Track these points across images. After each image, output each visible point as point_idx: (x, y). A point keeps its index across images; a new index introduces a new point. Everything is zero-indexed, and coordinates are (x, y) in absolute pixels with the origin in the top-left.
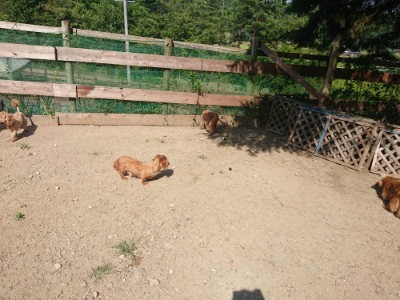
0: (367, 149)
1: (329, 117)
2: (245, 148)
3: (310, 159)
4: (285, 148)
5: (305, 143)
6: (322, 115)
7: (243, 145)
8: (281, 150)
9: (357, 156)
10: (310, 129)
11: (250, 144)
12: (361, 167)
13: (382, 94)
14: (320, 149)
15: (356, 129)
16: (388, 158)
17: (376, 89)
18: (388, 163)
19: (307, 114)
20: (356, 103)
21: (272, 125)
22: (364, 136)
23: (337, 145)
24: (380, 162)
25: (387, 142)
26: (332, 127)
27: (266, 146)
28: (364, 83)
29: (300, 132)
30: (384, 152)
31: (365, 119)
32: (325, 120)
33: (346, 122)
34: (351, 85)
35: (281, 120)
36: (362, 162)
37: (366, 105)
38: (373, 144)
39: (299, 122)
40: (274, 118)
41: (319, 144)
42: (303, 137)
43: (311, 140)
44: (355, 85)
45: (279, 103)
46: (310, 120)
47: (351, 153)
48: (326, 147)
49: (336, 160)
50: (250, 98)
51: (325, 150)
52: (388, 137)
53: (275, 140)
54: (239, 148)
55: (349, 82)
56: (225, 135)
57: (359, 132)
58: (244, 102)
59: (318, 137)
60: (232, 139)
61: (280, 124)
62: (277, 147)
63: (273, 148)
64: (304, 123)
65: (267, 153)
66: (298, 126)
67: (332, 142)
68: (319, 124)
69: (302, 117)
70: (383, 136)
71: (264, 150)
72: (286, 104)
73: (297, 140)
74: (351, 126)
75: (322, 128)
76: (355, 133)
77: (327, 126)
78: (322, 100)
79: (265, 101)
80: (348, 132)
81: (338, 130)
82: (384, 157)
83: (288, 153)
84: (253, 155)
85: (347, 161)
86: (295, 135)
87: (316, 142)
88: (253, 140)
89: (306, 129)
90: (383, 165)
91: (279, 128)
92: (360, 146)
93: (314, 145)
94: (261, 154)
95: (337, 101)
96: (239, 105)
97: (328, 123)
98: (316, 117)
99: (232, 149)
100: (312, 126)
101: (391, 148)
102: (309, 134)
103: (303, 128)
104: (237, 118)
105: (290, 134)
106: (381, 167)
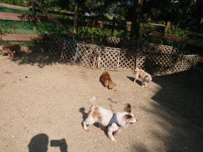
0: (95, 58)
1: (78, 45)
2: (36, 64)
3: (72, 66)
4: (59, 62)
5: (69, 58)
6: (75, 44)
7: (35, 63)
8: (57, 63)
9: (91, 62)
10: (70, 51)
11: (39, 62)
12: (93, 67)
13: (101, 34)
14: (76, 61)
15: (90, 50)
16: (104, 61)
17: (98, 31)
18: (104, 64)
19: (68, 44)
20: (90, 38)
21: (52, 51)
22: (93, 53)
23: (83, 58)
24: (101, 63)
25: (103, 54)
26: (80, 50)
27: (49, 62)
28: (93, 28)
29: (66, 53)
30: (102, 59)
31: (93, 45)
32: (76, 46)
33: (85, 47)
34: (87, 29)
35: (56, 48)
36: (94, 64)
37: (94, 38)
38: (97, 56)
39: (65, 48)
40: (52, 47)
41: (75, 58)
42: (67, 56)
43: (72, 57)
44: (89, 30)
45: (53, 38)
46: (70, 47)
47: (89, 61)
48: (78, 59)
49: (84, 65)
50: (36, 36)
51: (78, 61)
52: (103, 52)
53: (54, 58)
54: (33, 65)
55: (86, 28)
56: (23, 58)
57: (91, 51)
58: (33, 38)
59: (74, 55)
60: (28, 60)
61: (56, 50)
62: (55, 62)
63: (53, 63)
64: (67, 48)
65: (50, 66)
66: (64, 50)
67: (81, 57)
68: (74, 48)
69: (66, 46)
70: (101, 52)
71: (48, 64)
72: (57, 39)
73: (65, 57)
74: (87, 49)
75: (75, 51)
76: (89, 51)
77: (77, 49)
78: (74, 37)
79: (45, 37)
80: (87, 51)
81: (82, 51)
82: (102, 61)
83: (61, 64)
84: (41, 67)
85: (88, 65)
86: (64, 55)
87: (74, 57)
88: (41, 59)
89: (68, 51)
91: (56, 52)
92: (92, 58)
93: (73, 59)
94: (46, 67)
95: (82, 37)
96: (30, 40)
97: (78, 48)
98: (72, 45)
99: (28, 66)
100: (71, 50)
101: (105, 57)
102: (70, 54)
103: (67, 51)
104: (30, 48)
105: (61, 55)
106: (101, 66)
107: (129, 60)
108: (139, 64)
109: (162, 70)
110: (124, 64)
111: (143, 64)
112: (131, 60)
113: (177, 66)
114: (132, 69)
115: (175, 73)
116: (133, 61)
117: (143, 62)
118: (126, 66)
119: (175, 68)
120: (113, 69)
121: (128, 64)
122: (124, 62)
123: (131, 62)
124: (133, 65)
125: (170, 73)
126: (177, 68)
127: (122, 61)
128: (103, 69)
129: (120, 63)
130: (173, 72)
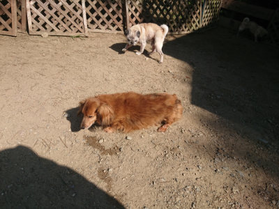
0: (13, 4)
9: (5, 17)
12: (15, 31)
16: (43, 12)
18: (46, 19)
24: (37, 19)
82: (38, 12)
90: (41, 22)
106: (39, 25)
107: (109, 7)
108: (132, 16)
109: (174, 27)
110: (98, 17)
111: (140, 16)
112: (114, 7)
113: (197, 17)
114: (118, 29)
115: (195, 32)
116: (118, 8)
117: (140, 10)
118: (103, 23)
119: (194, 22)
120: (74, 34)
121: (108, 18)
122: (98, 12)
123: (114, 13)
124: (118, 19)
125: (186, 32)
126: (197, 21)
127: (92, 11)
128: (45, 34)
129: (88, 17)
130: (191, 30)
